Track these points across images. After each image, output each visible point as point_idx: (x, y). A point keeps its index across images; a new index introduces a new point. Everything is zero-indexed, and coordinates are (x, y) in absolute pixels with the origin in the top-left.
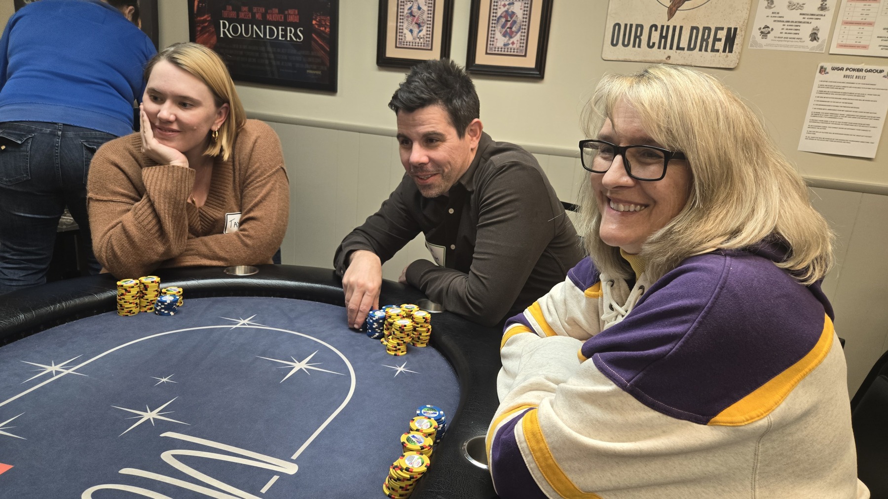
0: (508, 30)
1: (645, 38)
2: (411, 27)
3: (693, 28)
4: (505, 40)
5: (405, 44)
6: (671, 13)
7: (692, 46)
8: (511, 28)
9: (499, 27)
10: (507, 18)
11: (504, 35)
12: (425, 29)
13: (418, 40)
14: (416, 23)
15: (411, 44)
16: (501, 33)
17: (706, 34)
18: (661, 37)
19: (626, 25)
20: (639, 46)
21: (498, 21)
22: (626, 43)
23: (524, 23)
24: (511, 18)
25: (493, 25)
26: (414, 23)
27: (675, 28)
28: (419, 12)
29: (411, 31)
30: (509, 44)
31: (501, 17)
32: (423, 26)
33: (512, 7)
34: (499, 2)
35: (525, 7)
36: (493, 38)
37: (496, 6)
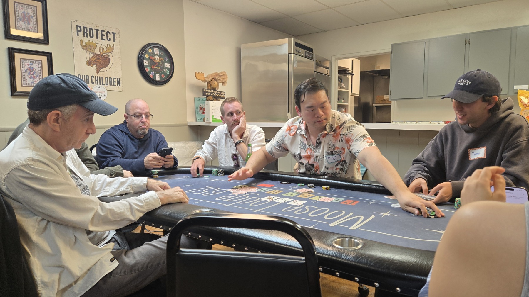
0: (32, 76)
1: (90, 80)
3: (106, 78)
4: (32, 80)
6: (98, 72)
7: (107, 84)
8: (33, 75)
9: (27, 74)
11: (30, 78)
16: (28, 77)
17: (111, 80)
18: (96, 80)
19: (83, 75)
21: (26, 72)
23: (40, 73)
24: (33, 71)
25: (24, 73)
27: (100, 77)
30: (33, 82)
31: (27, 69)
33: (32, 66)
34: (25, 63)
35: (39, 66)
36: (25, 79)
37: (24, 65)
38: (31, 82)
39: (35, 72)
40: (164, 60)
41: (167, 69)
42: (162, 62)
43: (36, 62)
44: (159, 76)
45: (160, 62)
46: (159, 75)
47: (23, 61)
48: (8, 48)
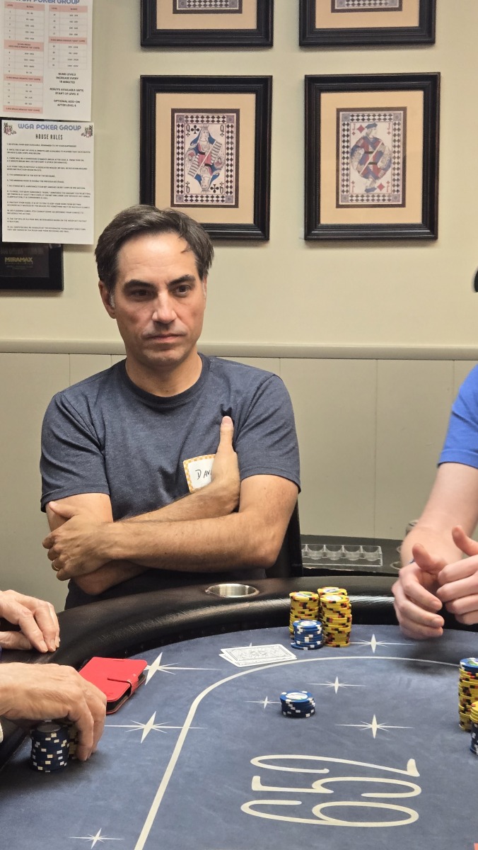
0: (371, 166)
4: (368, 182)
5: (189, 199)
8: (375, 163)
9: (356, 164)
10: (368, 148)
11: (365, 175)
12: (222, 173)
14: (206, 165)
15: (199, 199)
16: (359, 172)
23: (396, 155)
25: (346, 161)
26: (203, 164)
28: (212, 146)
29: (199, 178)
31: (356, 146)
33: (374, 132)
34: (352, 124)
35: (395, 129)
36: (347, 180)
37: (348, 130)
38: (367, 191)
39: (380, 154)
43: (388, 117)
47: (345, 118)
48: (303, 78)
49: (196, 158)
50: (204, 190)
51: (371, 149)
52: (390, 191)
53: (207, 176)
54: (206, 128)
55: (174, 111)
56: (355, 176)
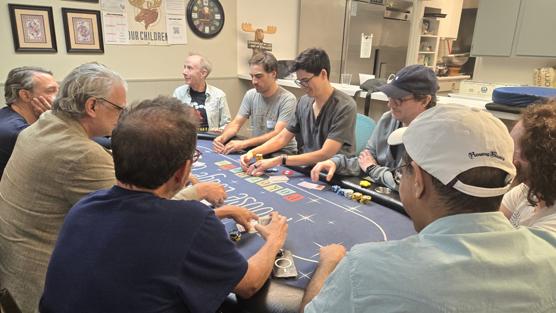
0: (84, 33)
1: (139, 36)
2: (32, 33)
3: (155, 33)
4: (83, 38)
5: (30, 40)
6: (146, 28)
7: (156, 39)
8: (85, 33)
9: (79, 32)
12: (40, 33)
13: (37, 38)
14: (35, 31)
15: (34, 40)
17: (159, 35)
18: (145, 36)
19: (132, 32)
20: (138, 39)
21: (78, 30)
22: (133, 38)
23: (91, 31)
24: (84, 28)
25: (76, 31)
26: (33, 30)
27: (148, 33)
28: (35, 25)
29: (33, 34)
30: (86, 39)
31: (79, 28)
32: (39, 32)
33: (83, 24)
34: (77, 22)
35: (89, 24)
36: (77, 37)
38: (83, 40)
39: (86, 30)
40: (214, 10)
41: (217, 20)
42: (212, 13)
43: (87, 21)
44: (208, 29)
45: (210, 13)
46: (208, 27)
47: (75, 20)
48: (61, 8)
49: (31, 29)
50: (35, 38)
51: (83, 29)
52: (90, 40)
53: (35, 34)
54: (33, 20)
55: (21, 15)
56: (80, 36)
